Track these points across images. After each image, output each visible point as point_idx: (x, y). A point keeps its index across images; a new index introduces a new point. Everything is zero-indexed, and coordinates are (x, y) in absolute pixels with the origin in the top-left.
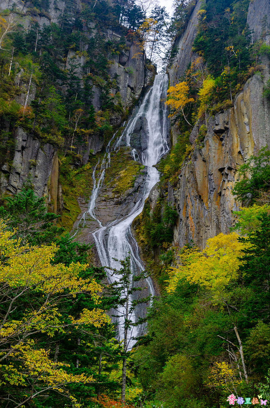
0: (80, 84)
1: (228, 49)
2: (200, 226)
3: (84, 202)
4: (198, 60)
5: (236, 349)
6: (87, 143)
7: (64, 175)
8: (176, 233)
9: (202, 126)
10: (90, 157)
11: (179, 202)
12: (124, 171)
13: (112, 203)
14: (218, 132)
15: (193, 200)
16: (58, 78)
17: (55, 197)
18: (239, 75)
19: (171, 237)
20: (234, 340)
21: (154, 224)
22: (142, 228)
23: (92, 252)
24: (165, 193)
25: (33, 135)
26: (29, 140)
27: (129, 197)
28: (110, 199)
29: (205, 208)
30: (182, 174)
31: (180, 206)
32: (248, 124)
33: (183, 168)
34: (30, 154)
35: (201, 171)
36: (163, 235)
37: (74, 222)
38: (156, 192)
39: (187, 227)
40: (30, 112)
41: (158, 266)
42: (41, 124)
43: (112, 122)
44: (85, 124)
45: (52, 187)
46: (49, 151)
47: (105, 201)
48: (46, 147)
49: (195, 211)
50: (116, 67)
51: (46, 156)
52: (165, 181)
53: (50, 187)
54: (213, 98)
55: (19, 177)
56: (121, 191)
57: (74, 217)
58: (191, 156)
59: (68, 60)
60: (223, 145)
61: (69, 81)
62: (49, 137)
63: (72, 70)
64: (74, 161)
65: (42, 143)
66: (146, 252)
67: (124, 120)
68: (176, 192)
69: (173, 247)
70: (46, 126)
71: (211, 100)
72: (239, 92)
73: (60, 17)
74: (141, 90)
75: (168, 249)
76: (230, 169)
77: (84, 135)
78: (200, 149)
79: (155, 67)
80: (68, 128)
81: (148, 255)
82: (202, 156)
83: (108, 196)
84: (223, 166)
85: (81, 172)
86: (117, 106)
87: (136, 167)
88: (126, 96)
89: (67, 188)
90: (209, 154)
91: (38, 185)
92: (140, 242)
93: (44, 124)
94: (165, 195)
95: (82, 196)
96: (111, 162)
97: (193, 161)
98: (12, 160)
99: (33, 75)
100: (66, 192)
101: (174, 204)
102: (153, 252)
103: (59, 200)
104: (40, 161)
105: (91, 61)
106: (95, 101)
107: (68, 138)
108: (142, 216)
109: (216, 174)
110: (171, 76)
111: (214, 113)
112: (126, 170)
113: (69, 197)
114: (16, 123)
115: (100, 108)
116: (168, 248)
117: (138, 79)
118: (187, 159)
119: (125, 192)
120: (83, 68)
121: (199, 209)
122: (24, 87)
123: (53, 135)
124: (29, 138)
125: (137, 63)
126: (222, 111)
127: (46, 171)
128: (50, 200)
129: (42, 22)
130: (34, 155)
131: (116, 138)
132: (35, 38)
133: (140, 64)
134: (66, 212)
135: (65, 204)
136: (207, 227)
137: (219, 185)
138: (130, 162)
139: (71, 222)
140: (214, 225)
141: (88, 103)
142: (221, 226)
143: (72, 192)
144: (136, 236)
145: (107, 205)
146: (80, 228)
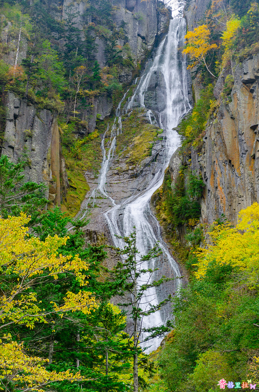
0: (80, 36)
2: (232, 197)
3: (92, 177)
6: (92, 106)
7: (67, 146)
8: (204, 207)
9: (228, 77)
10: (97, 123)
11: (205, 169)
12: (138, 137)
13: (126, 176)
14: (248, 83)
15: (222, 166)
16: (54, 31)
17: (57, 173)
19: (199, 212)
21: (177, 198)
22: (164, 203)
23: (105, 236)
24: (188, 160)
25: (27, 100)
26: (22, 107)
27: (147, 168)
28: (124, 171)
29: (237, 175)
30: (207, 135)
31: (207, 174)
33: (208, 128)
34: (25, 123)
35: (230, 130)
36: (188, 211)
37: (81, 202)
38: (177, 160)
39: (217, 199)
40: (21, 73)
41: (184, 247)
42: (35, 86)
43: (122, 79)
44: (90, 85)
45: (53, 161)
46: (47, 118)
47: (118, 174)
48: (43, 114)
49: (225, 180)
50: (122, 13)
51: (43, 125)
52: (188, 145)
53: (50, 161)
54: (239, 41)
55: (13, 151)
56: (137, 161)
57: (82, 195)
58: (216, 114)
59: (64, 8)
60: (254, 98)
61: (67, 34)
62: (46, 101)
63: (69, 20)
64: (79, 129)
65: (38, 110)
66: (169, 232)
67: (136, 76)
68: (201, 158)
69: (201, 224)
70: (42, 88)
71: (236, 44)
74: (154, 39)
75: (195, 227)
77: (88, 97)
78: (227, 105)
79: (170, 11)
80: (70, 90)
81: (172, 236)
82: (229, 112)
83: (121, 168)
84: (256, 123)
85: (87, 142)
86: (126, 59)
87: (152, 132)
88: (136, 47)
89: (71, 161)
90: (237, 109)
91: (36, 159)
92: (161, 221)
93: (39, 86)
94: (188, 162)
95: (89, 169)
96: (122, 127)
97: (219, 119)
98: (4, 131)
99: (23, 29)
100: (71, 167)
101: (200, 173)
102: (177, 231)
103: (62, 177)
104: (37, 131)
105: (91, 7)
106: (99, 56)
107: (70, 102)
108: (163, 189)
109: (248, 133)
110: (189, 19)
111: (241, 60)
112: (141, 136)
113: (74, 172)
114: (6, 88)
115: (106, 63)
116: (195, 225)
117: (150, 26)
118: (212, 117)
119: (141, 162)
120: (83, 17)
121: (229, 176)
122: (12, 44)
123: (50, 98)
124: (22, 104)
125: (148, 7)
126: (250, 56)
127: (44, 142)
128: (51, 177)
130: (29, 124)
131: (128, 99)
133: (151, 8)
134: (71, 190)
135: (69, 180)
136: (240, 197)
137: (252, 147)
138: (146, 125)
139: (78, 202)
140: (248, 195)
141: (92, 59)
142: (256, 195)
143: (78, 166)
144: (157, 214)
145: (121, 179)
146: (89, 209)
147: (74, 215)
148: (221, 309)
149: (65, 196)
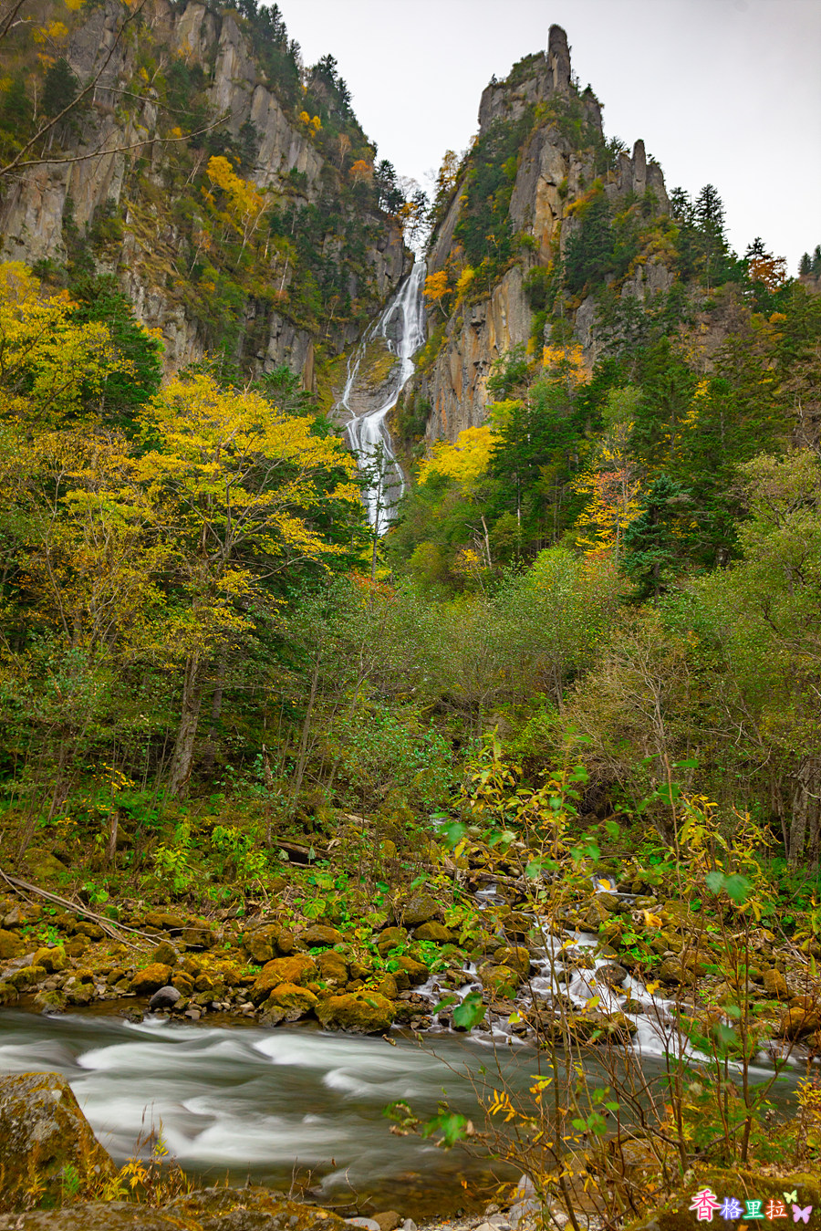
0: (337, 270)
1: (488, 238)
2: (452, 420)
3: (338, 392)
4: (458, 250)
5: (482, 538)
6: (342, 332)
7: (319, 364)
8: (428, 426)
9: (459, 319)
10: (345, 346)
11: (432, 395)
12: (378, 362)
14: (475, 325)
15: (447, 393)
16: (315, 263)
17: (310, 386)
18: (499, 266)
19: (424, 430)
20: (481, 530)
21: (407, 417)
22: (396, 420)
24: (419, 385)
25: (288, 321)
26: (284, 327)
29: (458, 402)
30: (437, 366)
31: (433, 399)
32: (505, 318)
33: (438, 360)
34: (285, 341)
35: (456, 364)
36: (415, 428)
37: (328, 412)
38: (409, 385)
39: (440, 420)
40: (285, 297)
41: (409, 458)
42: (296, 310)
43: (369, 311)
44: (342, 313)
45: (307, 375)
46: (304, 338)
48: (301, 334)
49: (448, 405)
50: (374, 254)
51: (301, 344)
52: (419, 373)
53: (304, 376)
54: (471, 289)
55: (274, 363)
56: (376, 382)
57: (328, 407)
58: (446, 349)
59: (325, 244)
60: (479, 339)
61: (325, 267)
62: (305, 324)
63: (329, 255)
64: (329, 350)
65: (298, 330)
66: (398, 444)
67: (381, 309)
68: (430, 385)
69: (425, 440)
70: (302, 312)
71: (469, 291)
72: (498, 283)
73: (318, 198)
74: (399, 278)
76: (485, 363)
77: (340, 323)
78: (456, 342)
79: (414, 255)
80: (324, 315)
81: (400, 447)
82: (457, 349)
84: (478, 360)
85: (336, 362)
86: (374, 294)
87: (391, 358)
88: (383, 284)
89: (321, 377)
90: (464, 347)
92: (392, 434)
93: (299, 310)
94: (419, 387)
95: (336, 385)
97: (448, 353)
98: (267, 346)
99: (289, 259)
100: (321, 381)
101: (428, 398)
102: (405, 444)
103: (313, 389)
104: (295, 348)
105: (348, 246)
106: (351, 288)
107: (324, 326)
108: (396, 408)
109: (471, 368)
110: (429, 265)
111: (472, 305)
112: (381, 361)
113: (324, 387)
114: (272, 308)
115: (357, 296)
116: (420, 441)
117: (396, 267)
118: (442, 351)
120: (341, 253)
121: (452, 403)
122: (280, 271)
123: (308, 322)
124: (284, 324)
125: (396, 251)
126: (479, 303)
127: (301, 359)
129: (300, 202)
130: (289, 342)
132: (291, 219)
133: (398, 252)
134: (321, 402)
135: (319, 393)
136: (459, 421)
137: (473, 380)
138: (385, 353)
139: (326, 411)
140: (466, 420)
141: (345, 291)
143: (327, 382)
148: (437, 510)
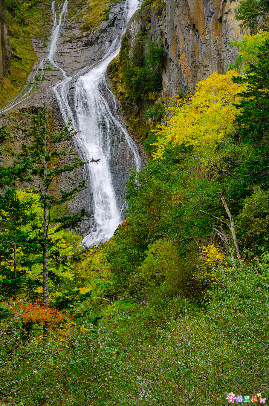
2: (196, 67)
3: (41, 45)
5: (226, 227)
7: (11, 10)
8: (165, 78)
11: (166, 35)
13: (80, 44)
15: (185, 31)
19: (160, 84)
21: (135, 69)
22: (121, 75)
23: (53, 112)
24: (147, 24)
27: (103, 34)
28: (77, 38)
29: (202, 41)
31: (168, 41)
36: (148, 83)
37: (28, 74)
38: (135, 24)
39: (179, 69)
41: (143, 125)
47: (70, 41)
49: (188, 47)
52: (146, 8)
56: (92, 26)
57: (28, 67)
66: (127, 107)
68: (162, 22)
69: (162, 98)
75: (156, 102)
81: (131, 112)
83: (74, 34)
85: (35, 4)
89: (15, 27)
92: (118, 95)
94: (147, 27)
95: (38, 36)
100: (16, 34)
101: (160, 39)
102: (136, 106)
103: (4, 45)
108: (120, 58)
113: (20, 40)
116: (156, 100)
119: (97, 28)
121: (193, 43)
134: (16, 61)
135: (14, 49)
136: (206, 67)
137: (218, 8)
139: (24, 74)
140: (215, 64)
142: (224, 64)
143: (25, 33)
144: (113, 87)
145: (74, 47)
146: (36, 82)
147: (19, 90)
148: (178, 194)
149: (8, 68)
